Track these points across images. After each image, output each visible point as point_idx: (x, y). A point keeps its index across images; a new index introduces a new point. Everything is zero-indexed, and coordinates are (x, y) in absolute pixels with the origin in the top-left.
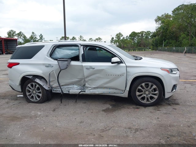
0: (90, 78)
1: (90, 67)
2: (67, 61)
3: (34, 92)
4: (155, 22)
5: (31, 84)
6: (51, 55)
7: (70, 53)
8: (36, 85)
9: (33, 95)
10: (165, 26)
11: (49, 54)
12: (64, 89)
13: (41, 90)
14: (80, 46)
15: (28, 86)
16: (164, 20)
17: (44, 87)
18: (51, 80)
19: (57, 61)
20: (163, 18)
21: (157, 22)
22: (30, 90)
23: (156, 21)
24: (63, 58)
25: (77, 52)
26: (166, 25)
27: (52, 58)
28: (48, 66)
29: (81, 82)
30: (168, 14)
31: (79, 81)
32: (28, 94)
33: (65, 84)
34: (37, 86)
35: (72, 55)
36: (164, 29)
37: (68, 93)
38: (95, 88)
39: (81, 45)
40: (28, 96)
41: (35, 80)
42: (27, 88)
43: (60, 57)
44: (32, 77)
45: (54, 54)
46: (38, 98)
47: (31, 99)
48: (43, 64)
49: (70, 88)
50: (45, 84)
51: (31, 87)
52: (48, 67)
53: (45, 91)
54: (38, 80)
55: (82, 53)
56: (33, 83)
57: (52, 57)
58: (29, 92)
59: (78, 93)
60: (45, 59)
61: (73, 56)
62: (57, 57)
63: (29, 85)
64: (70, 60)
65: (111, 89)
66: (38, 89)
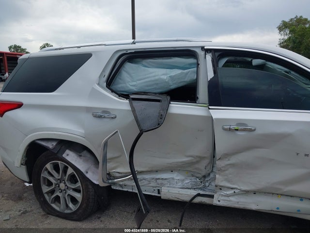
0: (233, 160)
1: (238, 124)
2: (158, 101)
3: (62, 186)
4: (278, 31)
5: (53, 163)
6: (110, 82)
7: (165, 77)
8: (66, 169)
9: (60, 195)
10: (297, 38)
11: (105, 79)
12: (146, 182)
13: (79, 184)
14: (201, 53)
15: (47, 169)
16: (294, 27)
17: (89, 176)
18: (109, 156)
19: (127, 101)
20: (292, 25)
21: (282, 30)
22: (51, 179)
23: (280, 29)
24: (145, 93)
25: (187, 73)
26: (299, 35)
27: (113, 91)
28: (101, 115)
29: (197, 166)
30: (301, 17)
31: (191, 164)
32: (45, 189)
33: (149, 170)
34: (70, 171)
35: (171, 83)
36: (294, 42)
37: (157, 195)
38: (246, 192)
39: (208, 51)
40: (46, 196)
41: (64, 156)
42: (44, 174)
43: (135, 89)
44: (54, 144)
45: (117, 79)
46: (71, 205)
47: (53, 205)
48: (88, 110)
49: (163, 181)
50: (93, 167)
51: (54, 173)
52: (100, 117)
53: (90, 187)
54: (70, 156)
55: (211, 75)
56: (59, 162)
57: (114, 87)
58: (50, 184)
59: (187, 199)
60: (94, 94)
61: (173, 87)
62: (127, 89)
63: (49, 166)
64: (169, 98)
65: (304, 201)
66: (73, 179)
